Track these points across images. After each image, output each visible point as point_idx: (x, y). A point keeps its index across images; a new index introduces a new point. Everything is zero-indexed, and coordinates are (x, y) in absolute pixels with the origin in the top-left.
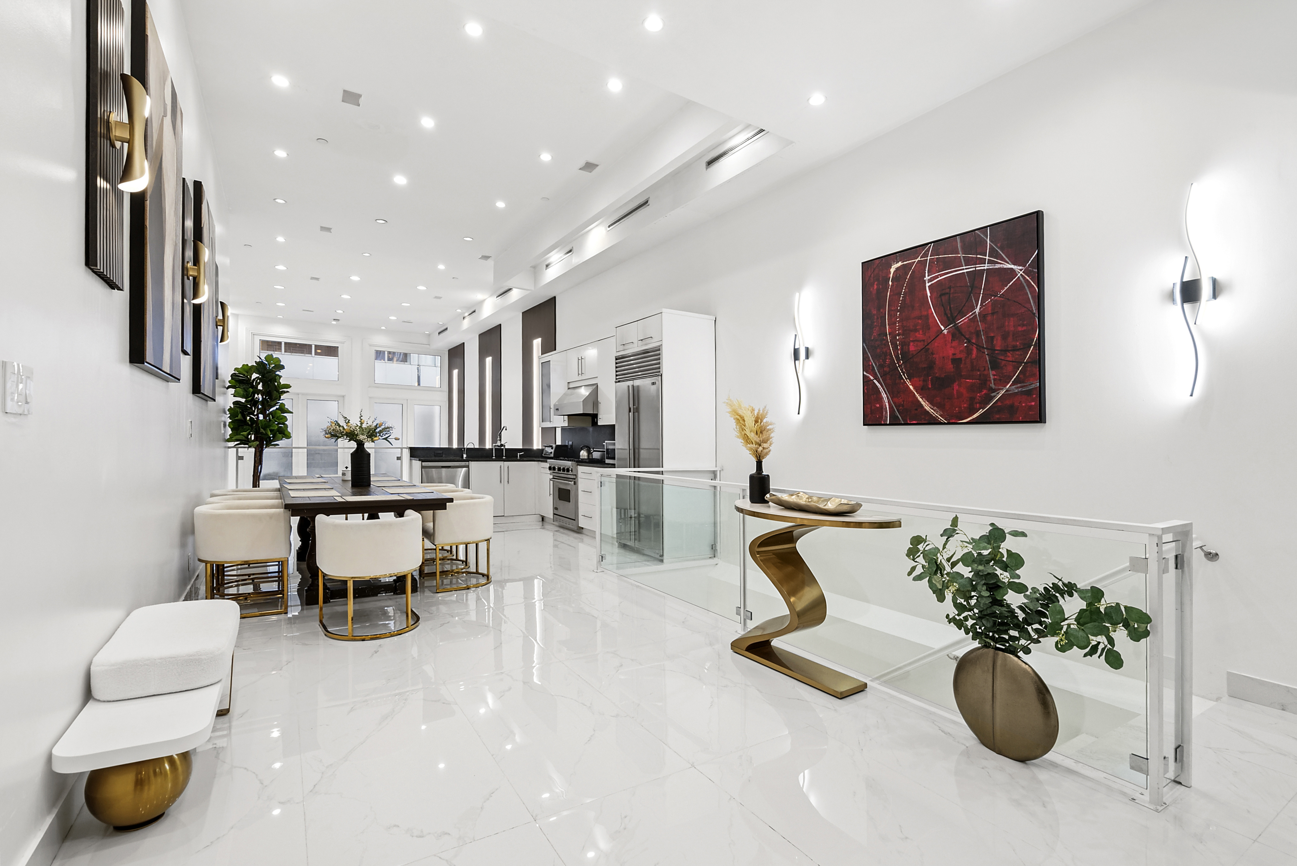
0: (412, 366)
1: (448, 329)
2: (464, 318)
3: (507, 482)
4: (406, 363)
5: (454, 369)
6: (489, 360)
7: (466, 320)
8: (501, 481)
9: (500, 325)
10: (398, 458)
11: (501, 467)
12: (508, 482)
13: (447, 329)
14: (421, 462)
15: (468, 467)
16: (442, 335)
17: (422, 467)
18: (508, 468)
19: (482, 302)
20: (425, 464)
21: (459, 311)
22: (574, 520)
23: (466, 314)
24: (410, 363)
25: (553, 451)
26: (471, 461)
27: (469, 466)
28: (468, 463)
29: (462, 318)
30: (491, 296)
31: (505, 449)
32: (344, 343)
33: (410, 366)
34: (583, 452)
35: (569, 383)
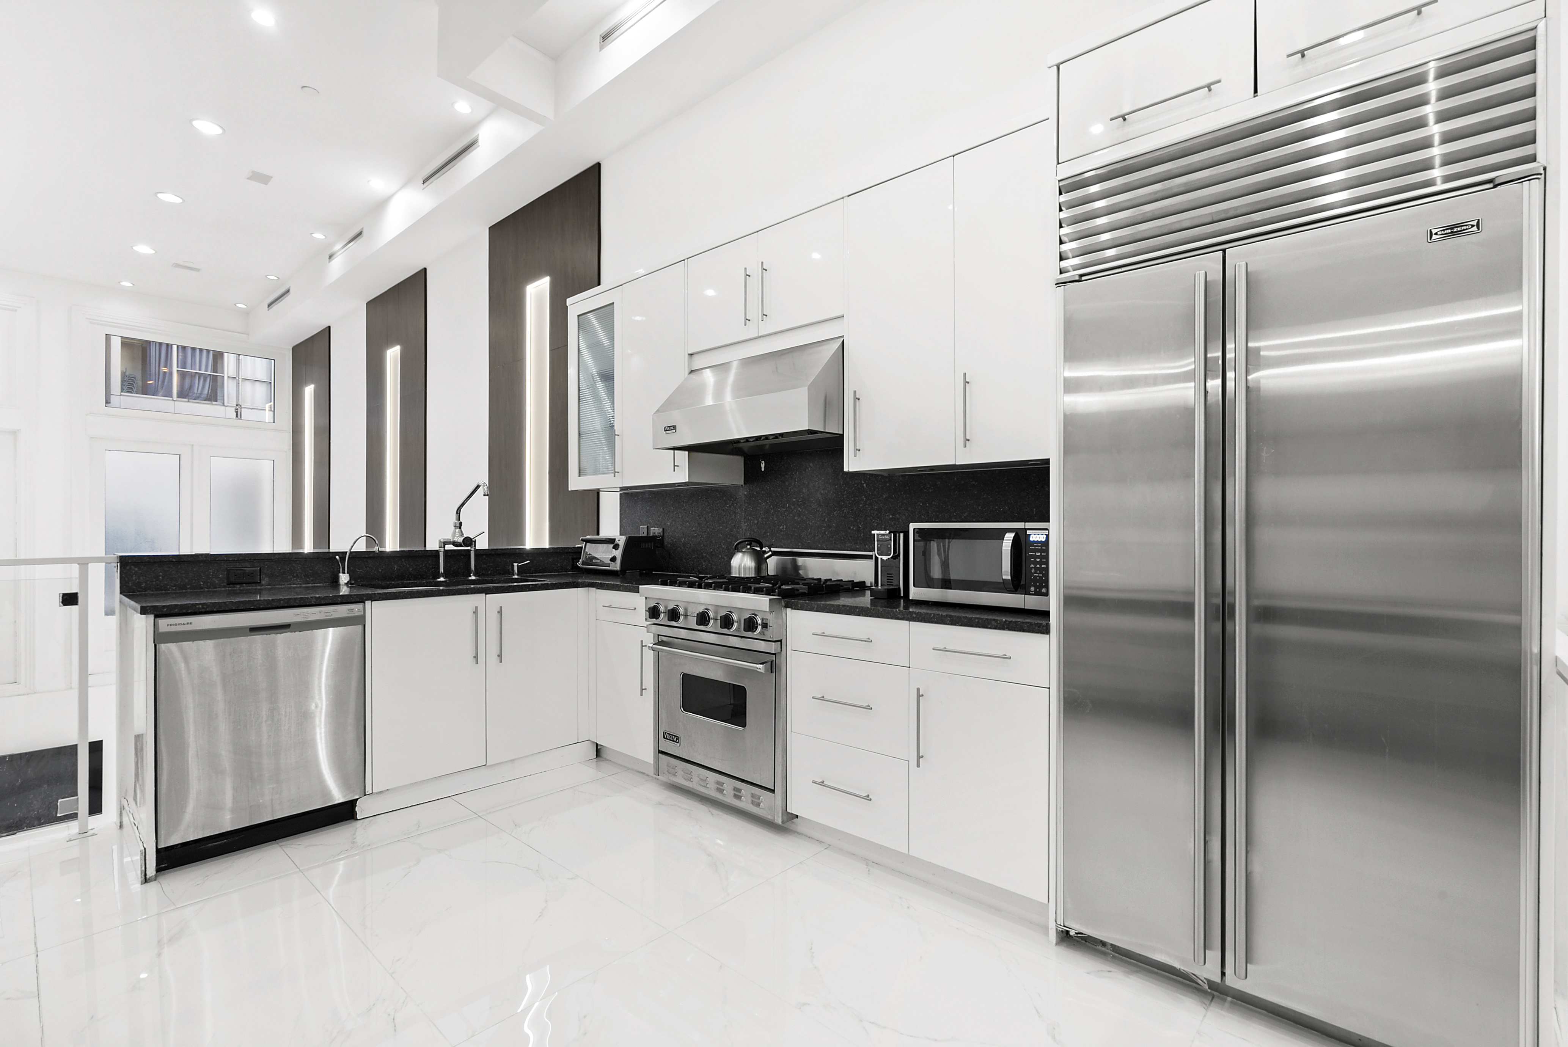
0: (227, 408)
1: (291, 291)
2: (330, 257)
3: (496, 659)
4: (214, 403)
5: (307, 384)
6: (393, 355)
7: (337, 262)
8: (476, 657)
9: (425, 269)
10: (70, 599)
11: (476, 612)
12: (500, 656)
13: (288, 291)
14: (152, 617)
15: (360, 620)
16: (275, 307)
17: (159, 638)
18: (500, 612)
19: (380, 205)
20: (165, 624)
21: (318, 236)
22: (773, 791)
23: (338, 247)
24: (223, 403)
25: (618, 554)
26: (374, 598)
27: (364, 617)
28: (360, 606)
29: (328, 257)
30: (407, 183)
31: (476, 551)
32: (16, 310)
33: (223, 408)
34: (742, 560)
35: (691, 355)
